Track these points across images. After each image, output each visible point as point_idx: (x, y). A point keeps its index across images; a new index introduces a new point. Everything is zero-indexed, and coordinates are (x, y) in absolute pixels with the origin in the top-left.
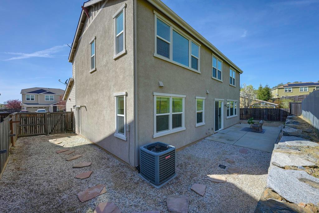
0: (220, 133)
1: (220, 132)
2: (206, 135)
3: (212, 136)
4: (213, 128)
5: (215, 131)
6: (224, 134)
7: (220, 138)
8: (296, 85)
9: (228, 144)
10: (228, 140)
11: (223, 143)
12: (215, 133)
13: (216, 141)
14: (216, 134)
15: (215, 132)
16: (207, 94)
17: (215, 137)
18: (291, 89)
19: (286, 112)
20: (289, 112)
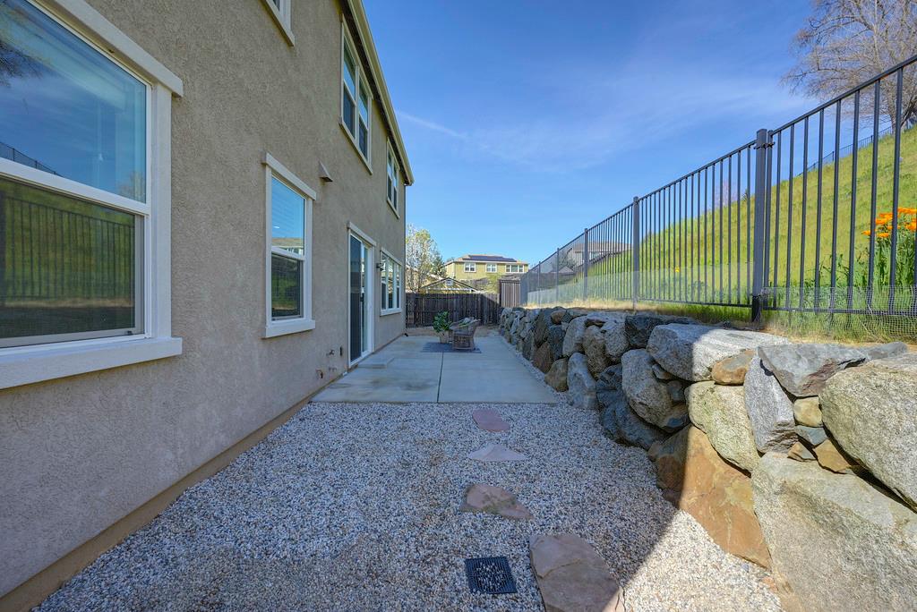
0: (367, 367)
1: (369, 362)
2: (320, 383)
3: (340, 381)
4: (344, 347)
5: (352, 359)
6: (382, 367)
7: (377, 384)
8: (480, 260)
9: (419, 403)
10: (409, 387)
11: (400, 403)
12: (349, 370)
13: (367, 402)
14: (354, 373)
15: (351, 364)
16: (326, 180)
17: (357, 384)
18: (475, 267)
19: (493, 302)
20: (498, 302)
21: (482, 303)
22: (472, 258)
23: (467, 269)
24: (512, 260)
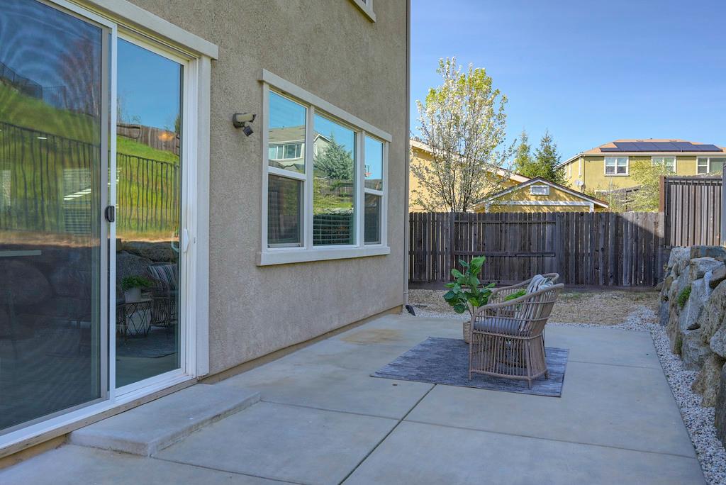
18: (626, 164)
19: (647, 234)
20: (661, 232)
21: (617, 235)
22: (621, 147)
23: (610, 169)
24: (712, 148)
